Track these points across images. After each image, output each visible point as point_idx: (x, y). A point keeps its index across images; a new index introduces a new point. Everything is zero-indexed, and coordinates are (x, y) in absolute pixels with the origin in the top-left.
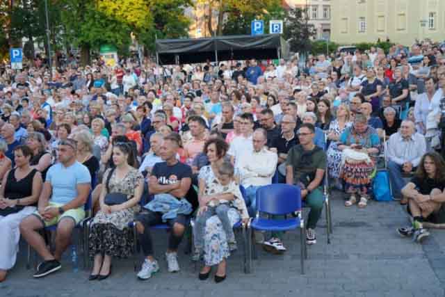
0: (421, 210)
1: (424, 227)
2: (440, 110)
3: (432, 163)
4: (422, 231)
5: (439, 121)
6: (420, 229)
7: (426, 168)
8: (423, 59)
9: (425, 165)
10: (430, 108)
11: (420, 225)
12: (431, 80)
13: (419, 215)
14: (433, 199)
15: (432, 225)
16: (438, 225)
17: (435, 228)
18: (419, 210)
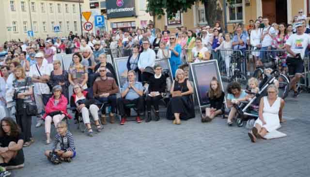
0: (4, 159)
1: (7, 170)
2: (13, 88)
3: (7, 125)
4: (5, 173)
5: (13, 95)
6: (4, 172)
7: (4, 129)
8: (7, 54)
9: (3, 127)
10: (7, 88)
11: (4, 169)
12: (5, 68)
13: (3, 162)
14: (10, 149)
15: (13, 167)
16: (17, 166)
17: (15, 169)
18: (2, 159)
